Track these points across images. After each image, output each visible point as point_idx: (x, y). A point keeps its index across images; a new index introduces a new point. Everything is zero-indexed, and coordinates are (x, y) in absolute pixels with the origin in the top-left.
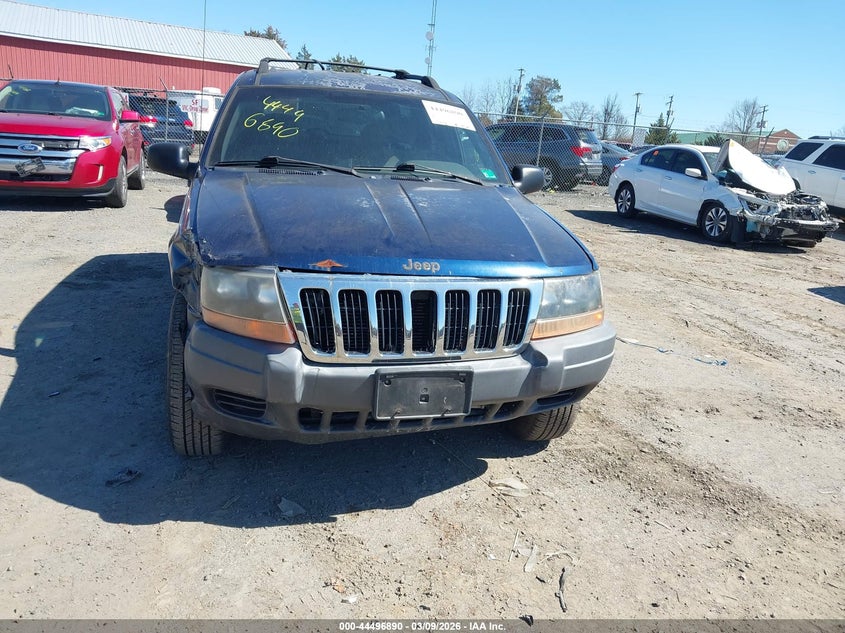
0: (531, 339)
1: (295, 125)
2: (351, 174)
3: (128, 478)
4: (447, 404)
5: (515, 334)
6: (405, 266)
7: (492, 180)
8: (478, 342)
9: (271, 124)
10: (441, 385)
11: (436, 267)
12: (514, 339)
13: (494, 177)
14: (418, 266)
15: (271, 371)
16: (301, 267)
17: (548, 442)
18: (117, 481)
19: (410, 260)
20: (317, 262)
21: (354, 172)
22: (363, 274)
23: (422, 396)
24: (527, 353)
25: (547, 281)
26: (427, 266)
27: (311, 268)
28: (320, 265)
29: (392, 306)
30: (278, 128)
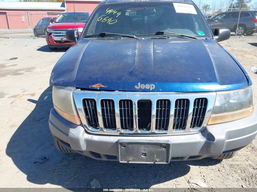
0: (207, 125)
1: (116, 18)
2: (134, 38)
3: (42, 161)
4: (157, 158)
5: (198, 122)
6: (136, 87)
7: (203, 36)
8: (175, 126)
9: (107, 19)
10: (152, 149)
11: (152, 87)
12: (197, 124)
13: (204, 35)
14: (143, 86)
15: (69, 137)
16: (85, 87)
17: (222, 160)
18: (37, 162)
19: (139, 84)
20: (93, 85)
21: (135, 37)
22: (114, 91)
23: (143, 153)
24: (204, 132)
25: (218, 93)
26: (147, 86)
27: (90, 88)
28: (95, 86)
29: (128, 107)
30: (110, 20)
